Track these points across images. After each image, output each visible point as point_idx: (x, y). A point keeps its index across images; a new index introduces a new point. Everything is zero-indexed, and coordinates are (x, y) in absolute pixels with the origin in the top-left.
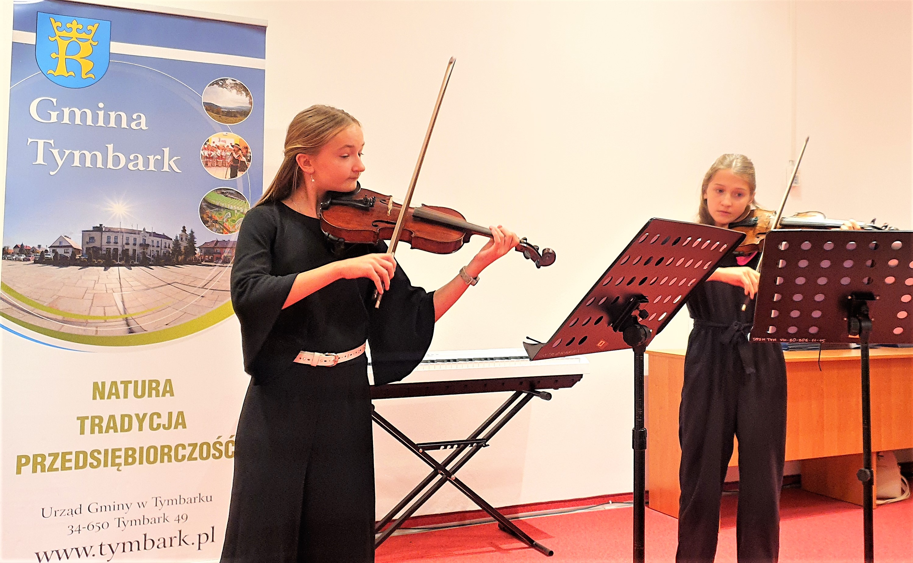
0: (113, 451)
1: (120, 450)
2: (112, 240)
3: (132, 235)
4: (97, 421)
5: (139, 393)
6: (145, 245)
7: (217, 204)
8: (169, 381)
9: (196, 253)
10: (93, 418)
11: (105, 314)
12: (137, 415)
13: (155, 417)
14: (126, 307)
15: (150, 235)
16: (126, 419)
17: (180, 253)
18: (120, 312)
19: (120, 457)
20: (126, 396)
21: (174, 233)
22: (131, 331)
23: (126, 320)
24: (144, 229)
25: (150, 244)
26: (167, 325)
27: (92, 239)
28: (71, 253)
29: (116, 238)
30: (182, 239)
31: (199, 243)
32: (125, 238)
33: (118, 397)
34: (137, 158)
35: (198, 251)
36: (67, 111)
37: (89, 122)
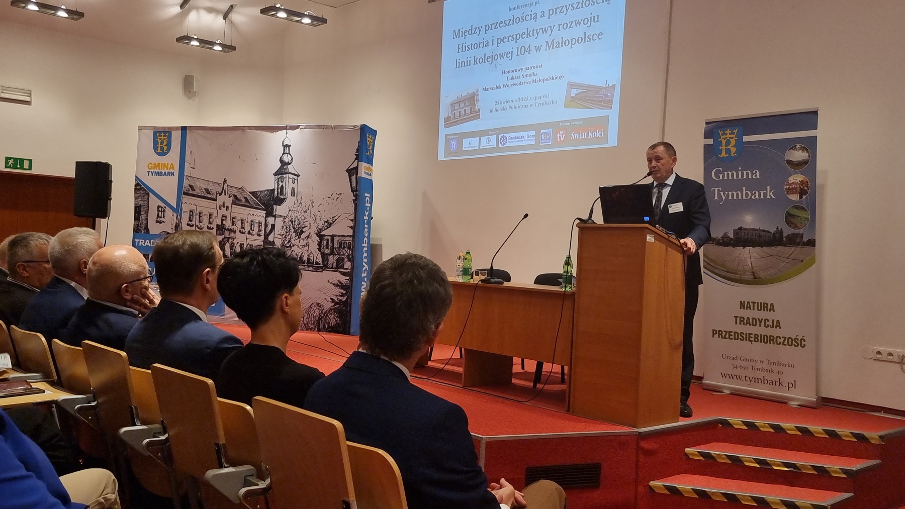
0: (750, 334)
1: (752, 334)
2: (746, 234)
3: (755, 231)
4: (742, 319)
5: (759, 309)
6: (760, 236)
7: (793, 214)
8: (772, 304)
9: (783, 240)
10: (741, 317)
11: (744, 269)
12: (759, 319)
13: (766, 321)
14: (753, 265)
15: (763, 231)
16: (754, 320)
17: (776, 240)
18: (750, 268)
19: (752, 337)
20: (754, 309)
21: (773, 230)
22: (755, 278)
23: (753, 272)
24: (759, 228)
25: (763, 235)
26: (771, 276)
27: (738, 234)
28: (729, 240)
29: (748, 233)
30: (777, 232)
31: (785, 235)
32: (751, 232)
33: (750, 309)
34: (755, 193)
36: (726, 173)
37: (735, 178)
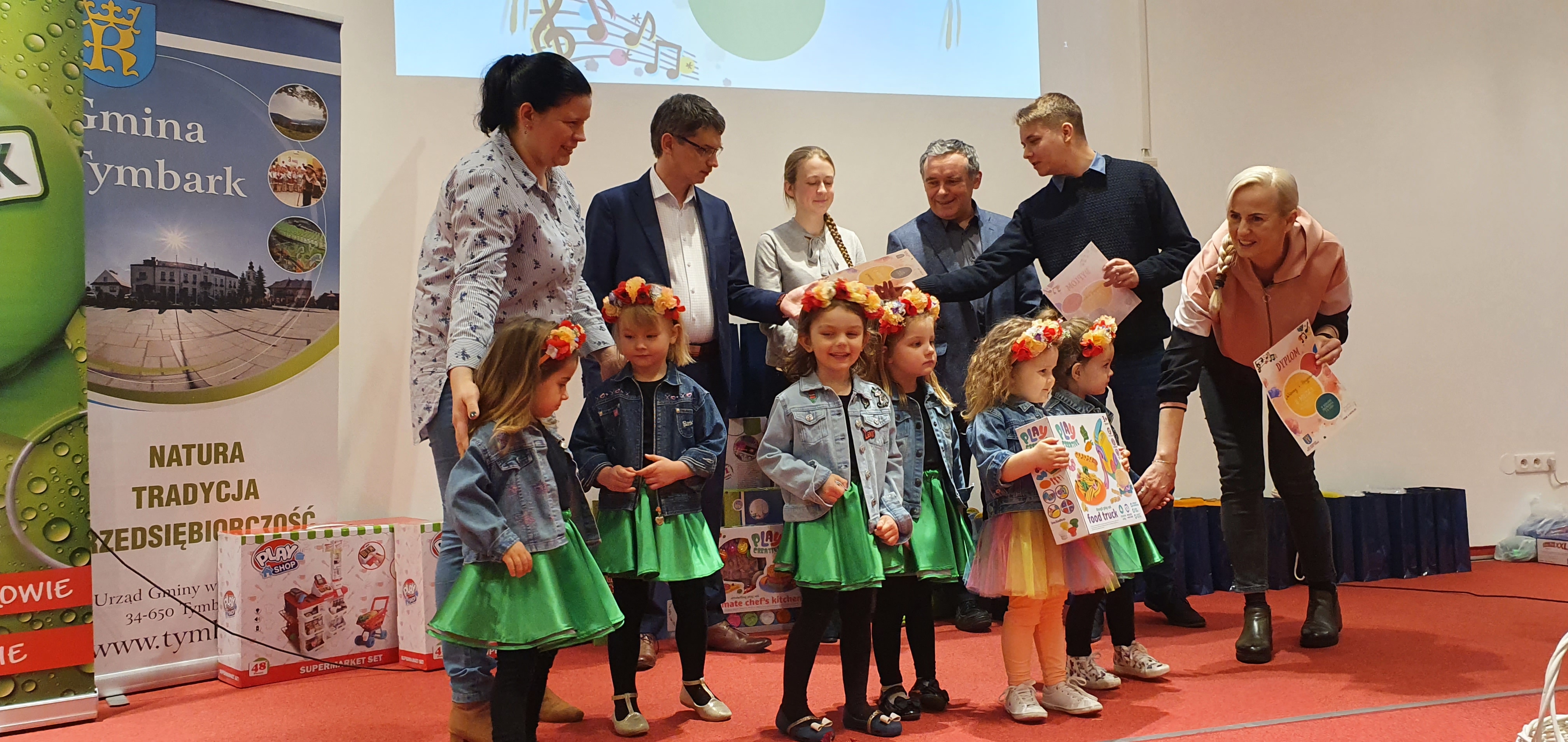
0: (177, 526)
1: (183, 525)
2: (167, 277)
3: (192, 271)
4: (156, 492)
5: (205, 459)
6: (206, 284)
7: (289, 236)
8: (237, 445)
9: (265, 295)
10: (152, 489)
11: (161, 365)
12: (203, 485)
13: (223, 486)
14: (186, 357)
15: (213, 272)
16: (190, 489)
17: (248, 295)
18: (179, 363)
19: (183, 533)
20: (189, 463)
21: (239, 270)
22: (193, 386)
23: (187, 372)
24: (205, 264)
25: (213, 282)
26: (234, 378)
27: (143, 276)
28: (118, 291)
29: (172, 274)
30: (249, 277)
31: (269, 282)
32: (182, 274)
33: (180, 464)
34: (193, 178)
35: (268, 292)
36: (106, 115)
37: (134, 131)
